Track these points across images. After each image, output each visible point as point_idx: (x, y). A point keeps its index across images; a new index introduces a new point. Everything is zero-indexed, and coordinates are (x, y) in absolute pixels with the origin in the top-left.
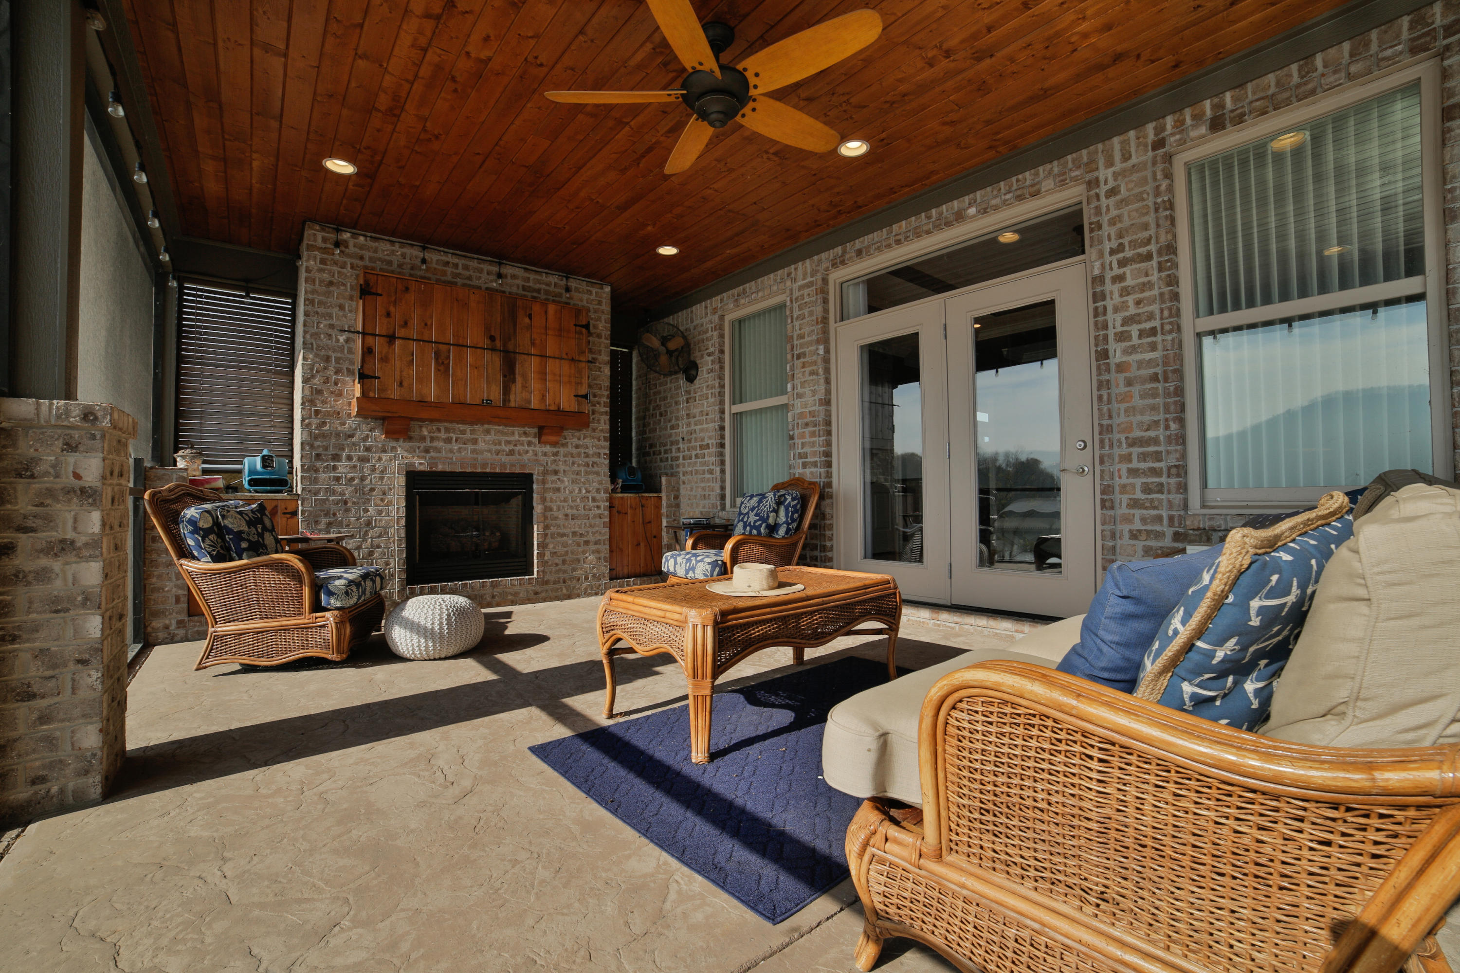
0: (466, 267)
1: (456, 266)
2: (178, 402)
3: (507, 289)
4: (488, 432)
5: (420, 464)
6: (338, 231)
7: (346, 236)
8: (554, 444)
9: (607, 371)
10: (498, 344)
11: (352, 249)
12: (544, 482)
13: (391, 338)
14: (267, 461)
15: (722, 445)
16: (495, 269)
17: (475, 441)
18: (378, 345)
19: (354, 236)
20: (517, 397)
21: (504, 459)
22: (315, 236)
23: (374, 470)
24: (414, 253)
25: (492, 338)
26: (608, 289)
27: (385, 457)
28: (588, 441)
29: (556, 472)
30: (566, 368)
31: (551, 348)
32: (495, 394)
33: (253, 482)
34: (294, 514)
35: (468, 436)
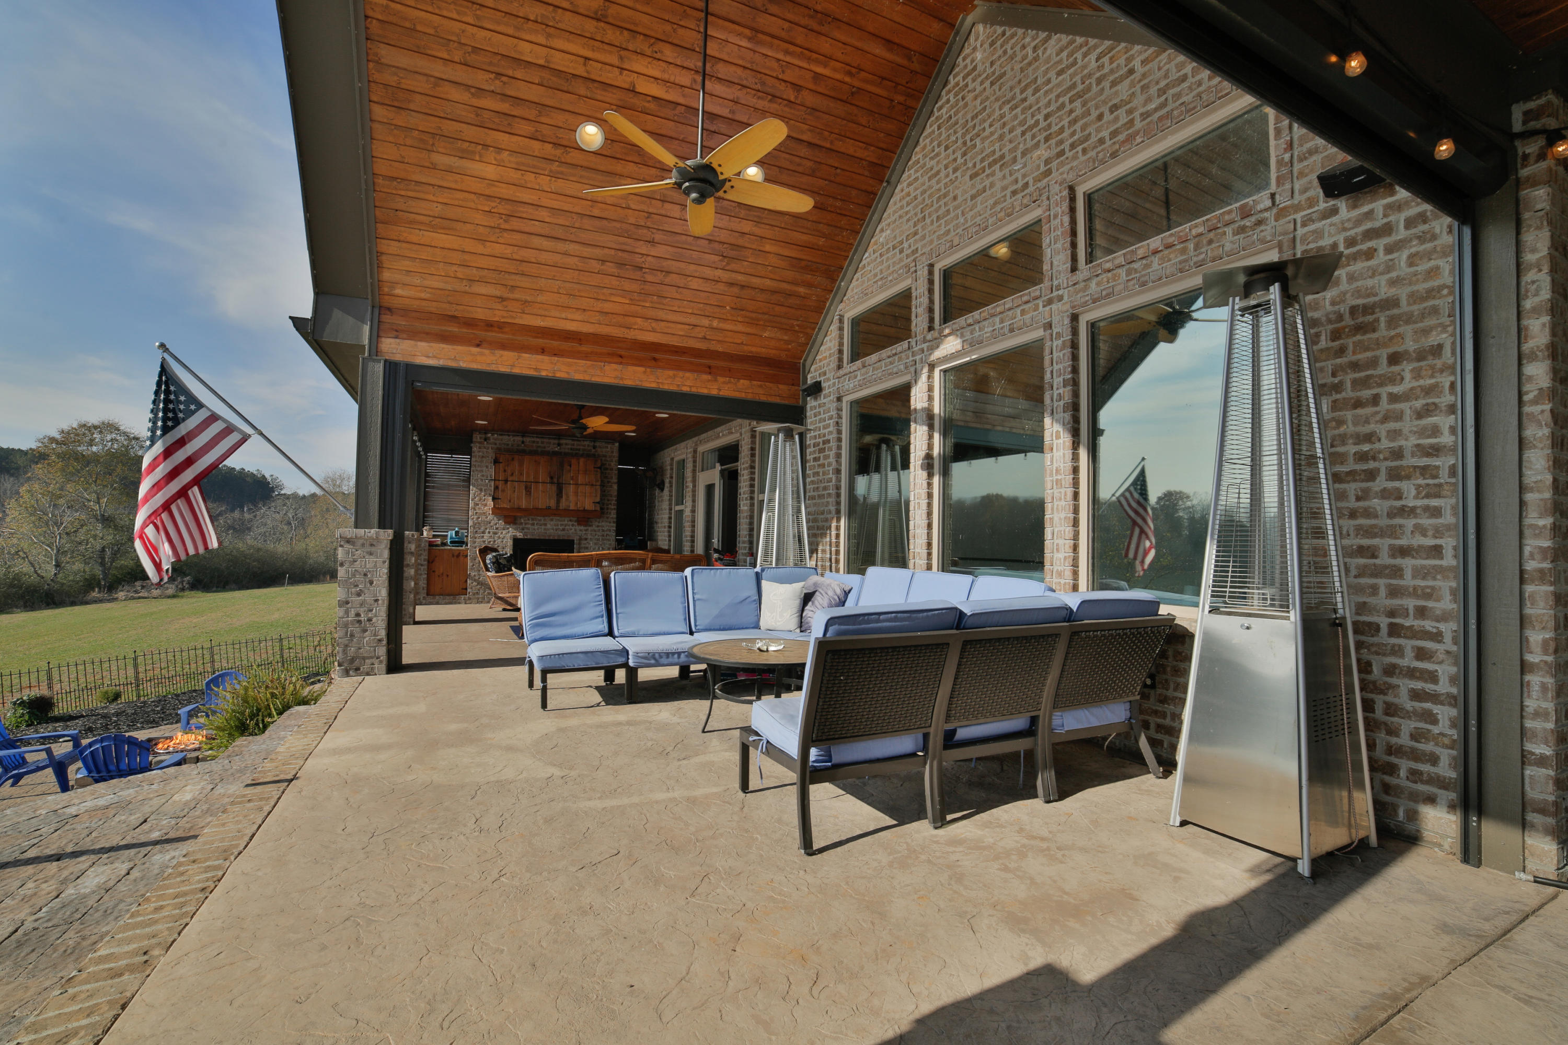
0: (542, 443)
1: (538, 442)
2: (425, 506)
3: (563, 450)
4: (552, 520)
5: (519, 535)
6: (486, 433)
7: (489, 435)
8: (585, 526)
9: (615, 487)
10: (555, 480)
11: (492, 441)
12: (580, 544)
13: (506, 481)
14: (457, 533)
15: (670, 527)
16: (556, 441)
17: (545, 525)
18: (501, 484)
19: (493, 434)
20: (563, 504)
21: (559, 533)
22: (477, 437)
23: (499, 538)
24: (519, 439)
25: (552, 478)
26: (617, 444)
27: (504, 532)
28: (603, 524)
29: (586, 539)
30: (588, 488)
31: (581, 479)
32: (552, 503)
33: (451, 542)
34: (467, 556)
35: (542, 522)
